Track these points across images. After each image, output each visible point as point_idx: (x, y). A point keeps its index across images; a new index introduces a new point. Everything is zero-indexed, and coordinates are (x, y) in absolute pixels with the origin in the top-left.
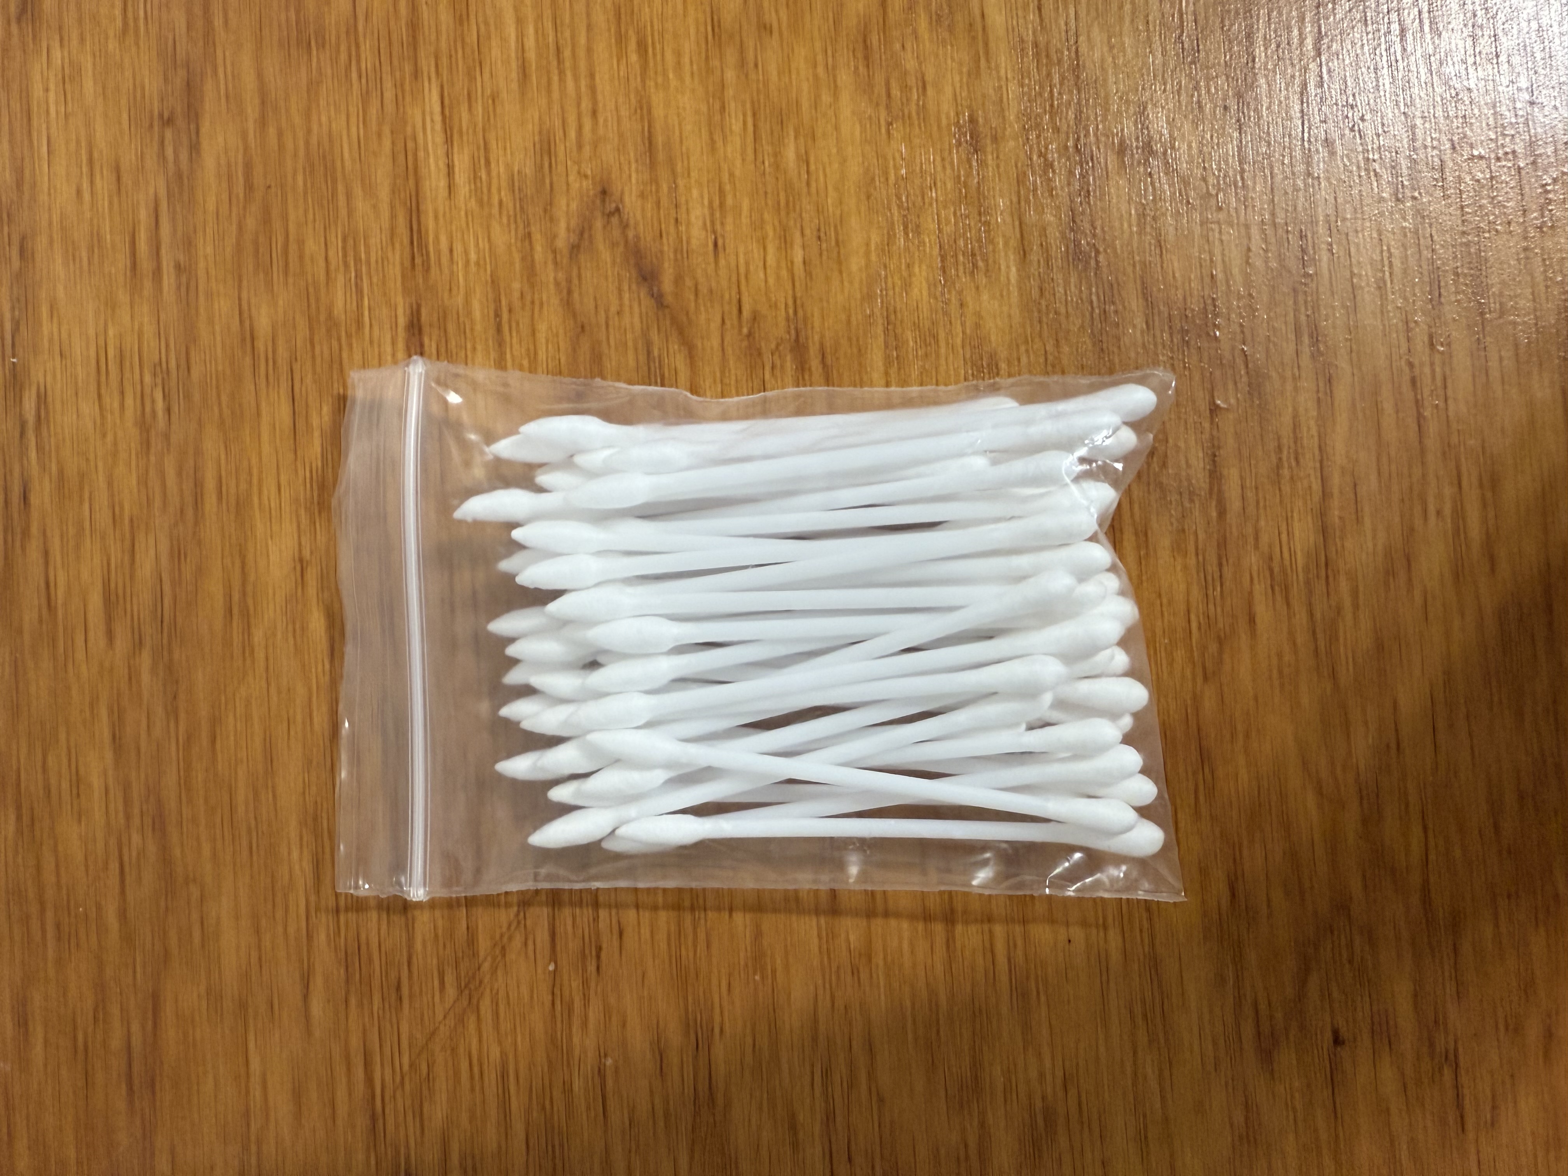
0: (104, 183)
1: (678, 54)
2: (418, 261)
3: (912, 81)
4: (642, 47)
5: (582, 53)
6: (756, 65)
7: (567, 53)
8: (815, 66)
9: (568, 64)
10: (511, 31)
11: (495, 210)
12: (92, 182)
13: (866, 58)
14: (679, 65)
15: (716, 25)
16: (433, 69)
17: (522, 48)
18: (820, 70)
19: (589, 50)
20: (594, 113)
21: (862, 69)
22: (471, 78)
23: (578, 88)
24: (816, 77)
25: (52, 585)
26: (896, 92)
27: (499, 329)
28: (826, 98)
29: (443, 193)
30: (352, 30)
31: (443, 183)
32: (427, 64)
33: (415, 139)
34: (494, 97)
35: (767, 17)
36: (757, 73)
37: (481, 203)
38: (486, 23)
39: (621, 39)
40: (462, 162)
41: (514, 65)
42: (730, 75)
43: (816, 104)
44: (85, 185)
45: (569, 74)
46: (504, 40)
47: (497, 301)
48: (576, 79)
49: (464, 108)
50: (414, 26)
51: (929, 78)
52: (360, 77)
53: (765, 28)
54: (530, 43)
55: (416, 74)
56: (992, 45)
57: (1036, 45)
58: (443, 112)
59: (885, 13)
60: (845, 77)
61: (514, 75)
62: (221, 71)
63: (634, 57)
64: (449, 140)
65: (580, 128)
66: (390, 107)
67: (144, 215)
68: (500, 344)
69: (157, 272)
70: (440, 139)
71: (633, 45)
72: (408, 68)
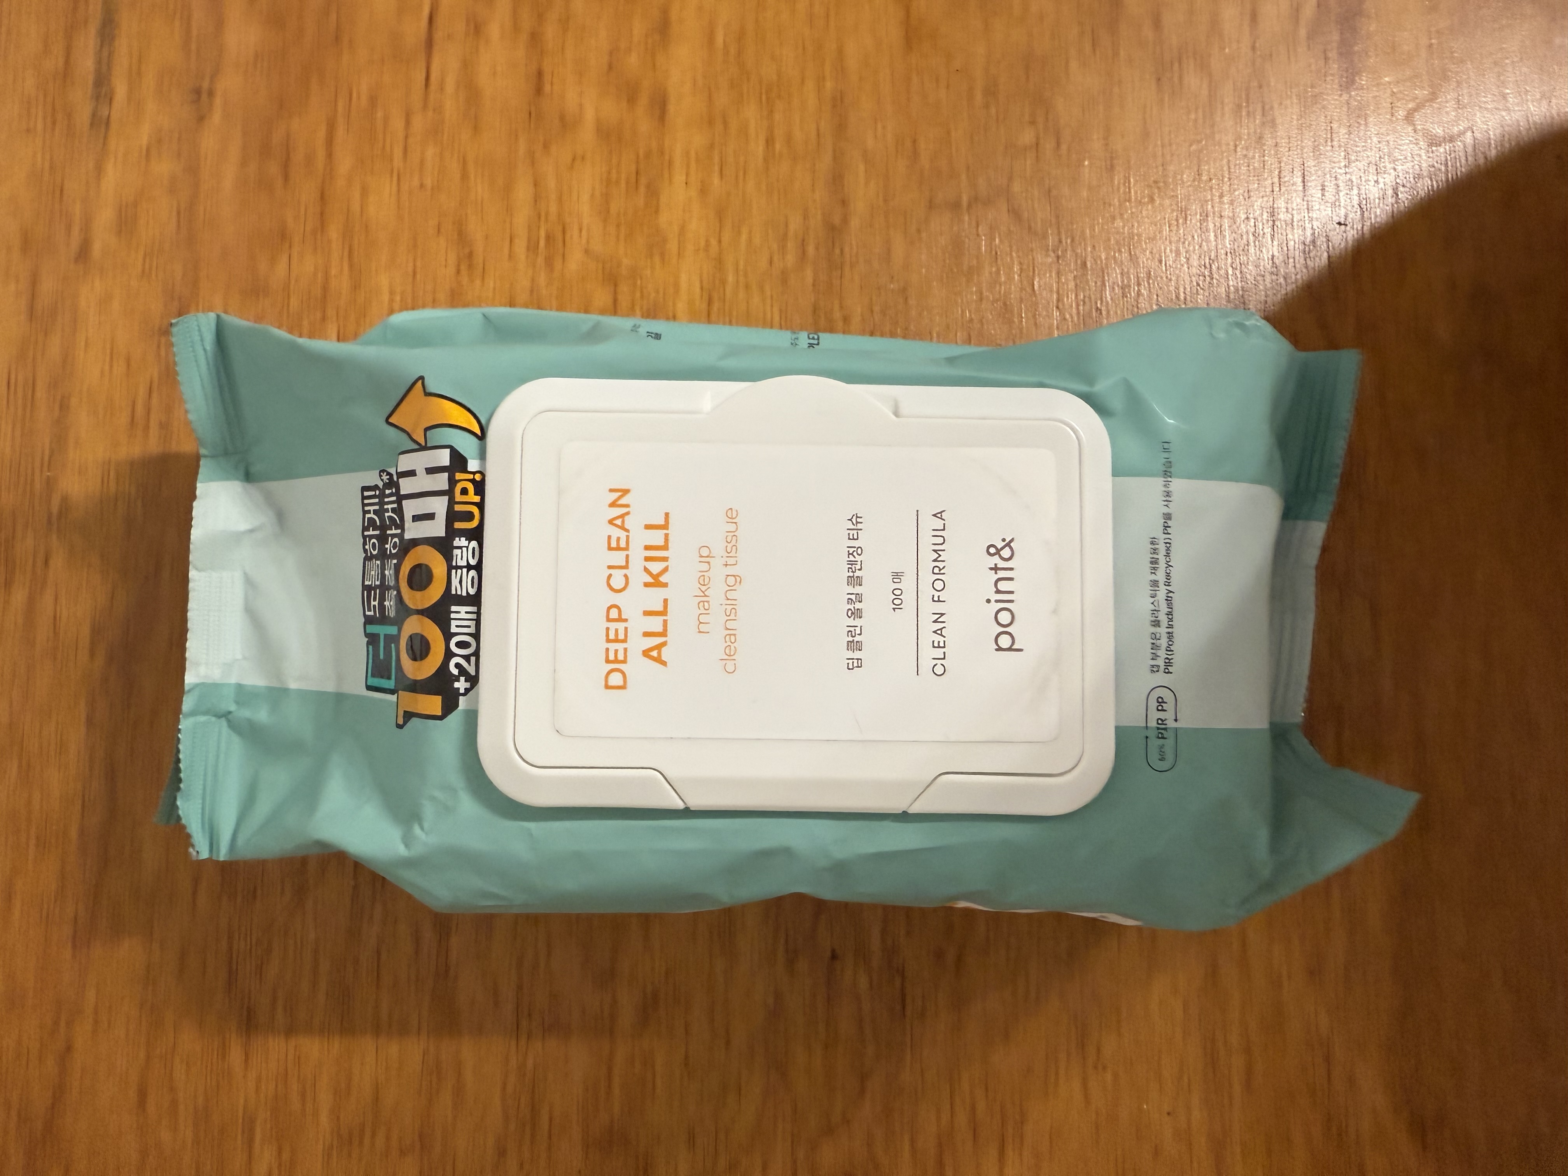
0: (120, 368)
12: (111, 366)
25: (58, 618)
44: (107, 368)
50: (325, 289)
67: (142, 392)
69: (147, 427)
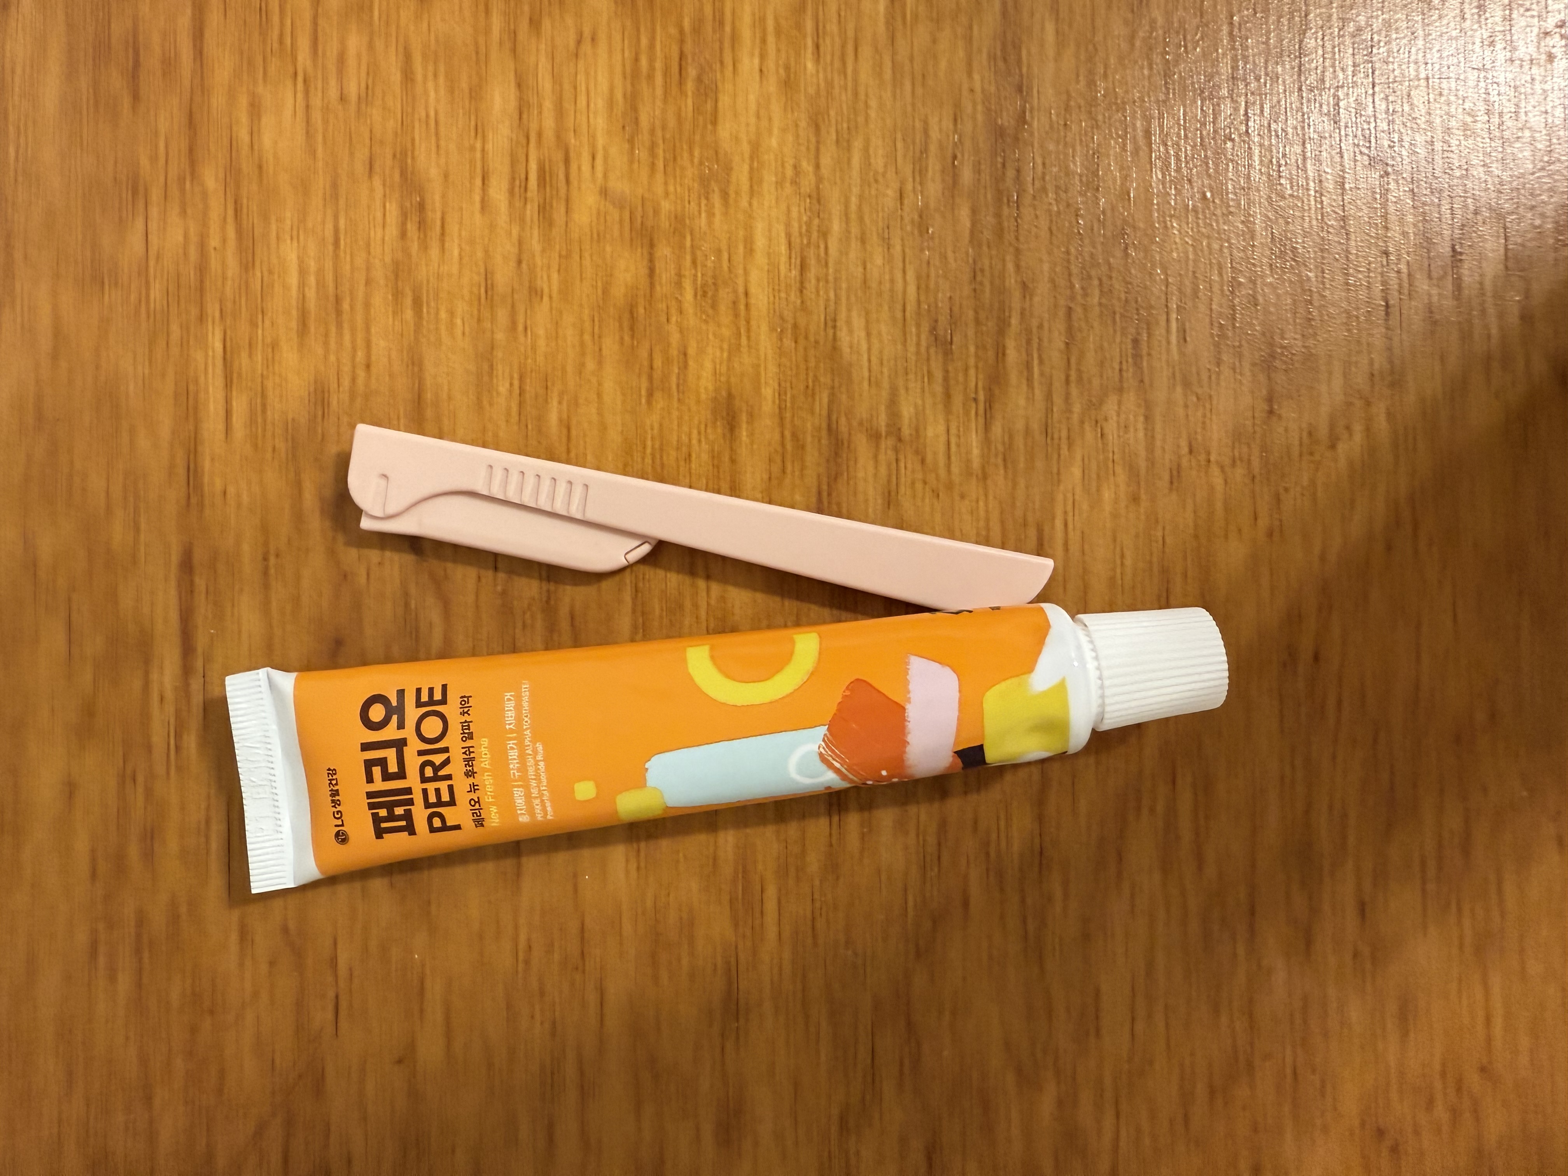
1: (452, 313)
2: (194, 500)
3: (674, 352)
4: (417, 303)
5: (359, 307)
6: (526, 329)
7: (346, 306)
8: (582, 334)
9: (345, 317)
10: (293, 280)
11: (269, 455)
13: (632, 329)
14: (451, 325)
15: (489, 287)
16: (217, 314)
17: (303, 298)
18: (587, 337)
19: (367, 305)
20: (368, 366)
21: (627, 338)
22: (253, 324)
23: (353, 342)
24: (582, 344)
26: (658, 363)
27: (266, 572)
28: (591, 365)
29: (220, 436)
30: (143, 271)
31: (221, 427)
32: (212, 309)
33: (196, 382)
34: (274, 346)
35: (539, 282)
36: (526, 336)
37: (255, 446)
38: (271, 272)
39: (397, 294)
40: (240, 406)
41: (294, 312)
42: (500, 336)
43: (580, 368)
45: (346, 326)
46: (286, 287)
47: (266, 544)
48: (353, 330)
49: (244, 355)
51: (691, 351)
52: (148, 317)
53: (534, 293)
54: (311, 293)
55: (202, 318)
56: (753, 323)
57: (795, 326)
58: (225, 359)
59: (652, 285)
60: (610, 345)
61: (294, 324)
62: (18, 302)
63: (409, 314)
64: (228, 384)
65: (354, 379)
66: (175, 350)
68: (266, 586)
70: (220, 382)
71: (408, 301)
72: (194, 311)
